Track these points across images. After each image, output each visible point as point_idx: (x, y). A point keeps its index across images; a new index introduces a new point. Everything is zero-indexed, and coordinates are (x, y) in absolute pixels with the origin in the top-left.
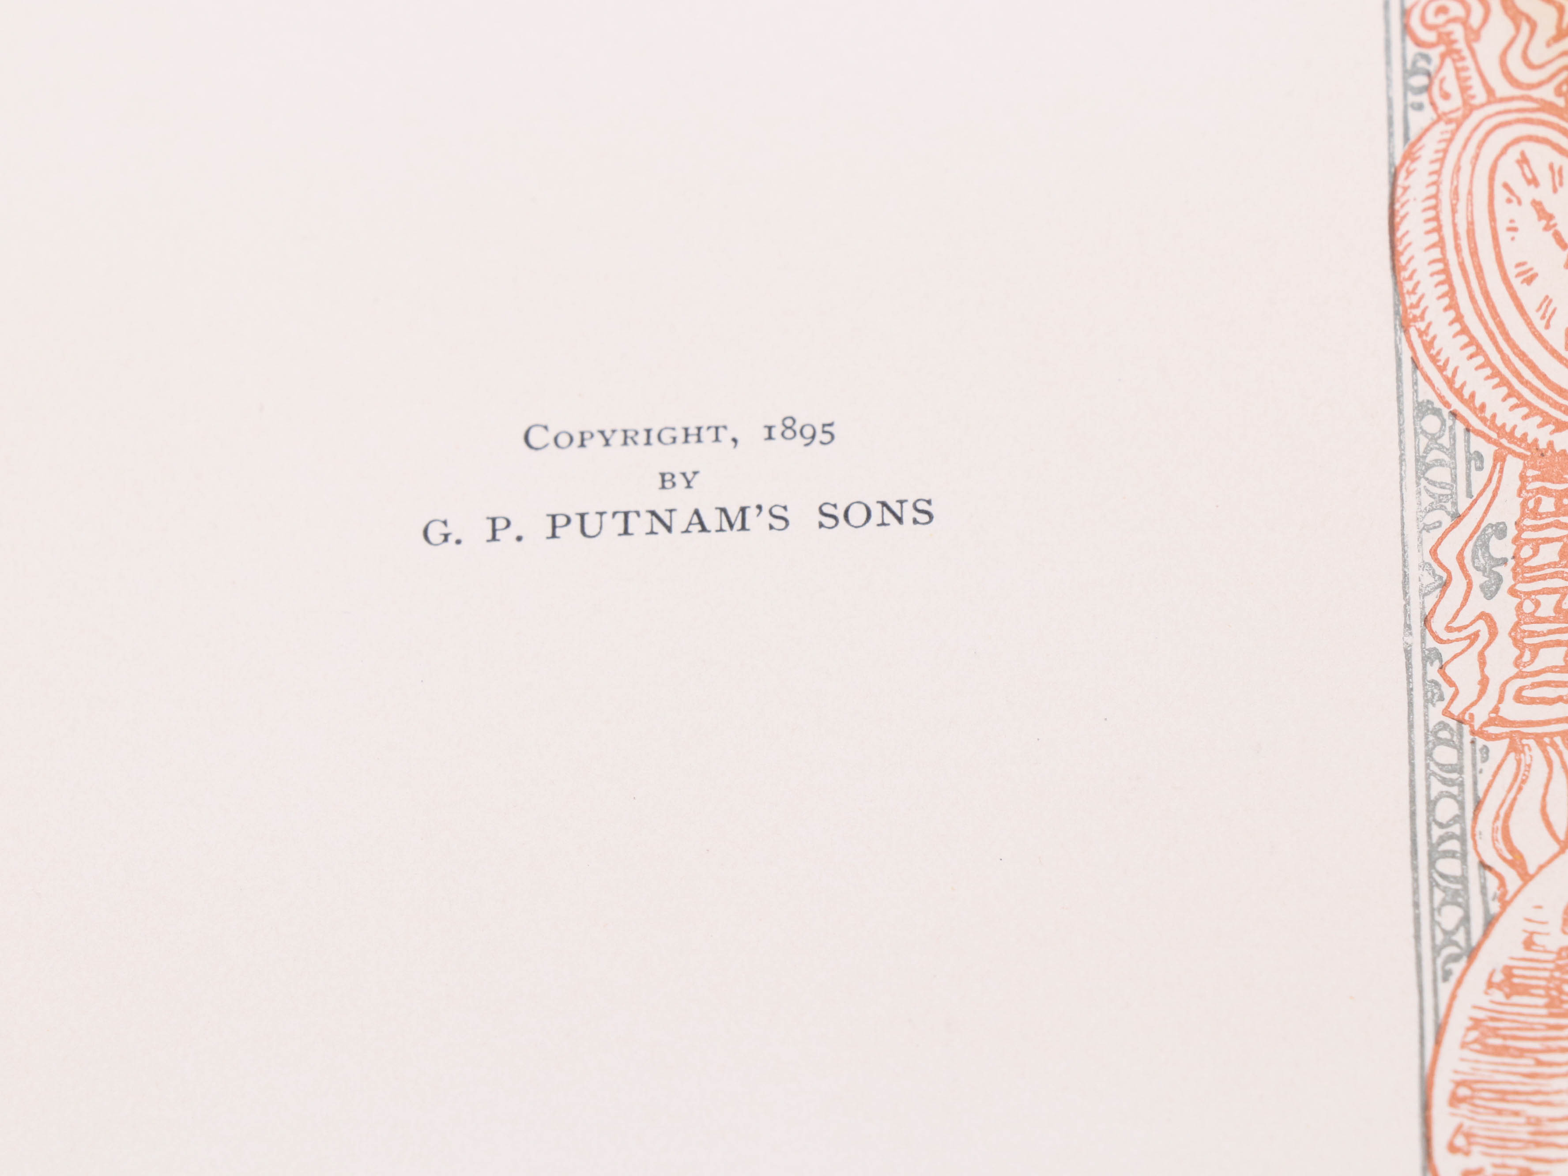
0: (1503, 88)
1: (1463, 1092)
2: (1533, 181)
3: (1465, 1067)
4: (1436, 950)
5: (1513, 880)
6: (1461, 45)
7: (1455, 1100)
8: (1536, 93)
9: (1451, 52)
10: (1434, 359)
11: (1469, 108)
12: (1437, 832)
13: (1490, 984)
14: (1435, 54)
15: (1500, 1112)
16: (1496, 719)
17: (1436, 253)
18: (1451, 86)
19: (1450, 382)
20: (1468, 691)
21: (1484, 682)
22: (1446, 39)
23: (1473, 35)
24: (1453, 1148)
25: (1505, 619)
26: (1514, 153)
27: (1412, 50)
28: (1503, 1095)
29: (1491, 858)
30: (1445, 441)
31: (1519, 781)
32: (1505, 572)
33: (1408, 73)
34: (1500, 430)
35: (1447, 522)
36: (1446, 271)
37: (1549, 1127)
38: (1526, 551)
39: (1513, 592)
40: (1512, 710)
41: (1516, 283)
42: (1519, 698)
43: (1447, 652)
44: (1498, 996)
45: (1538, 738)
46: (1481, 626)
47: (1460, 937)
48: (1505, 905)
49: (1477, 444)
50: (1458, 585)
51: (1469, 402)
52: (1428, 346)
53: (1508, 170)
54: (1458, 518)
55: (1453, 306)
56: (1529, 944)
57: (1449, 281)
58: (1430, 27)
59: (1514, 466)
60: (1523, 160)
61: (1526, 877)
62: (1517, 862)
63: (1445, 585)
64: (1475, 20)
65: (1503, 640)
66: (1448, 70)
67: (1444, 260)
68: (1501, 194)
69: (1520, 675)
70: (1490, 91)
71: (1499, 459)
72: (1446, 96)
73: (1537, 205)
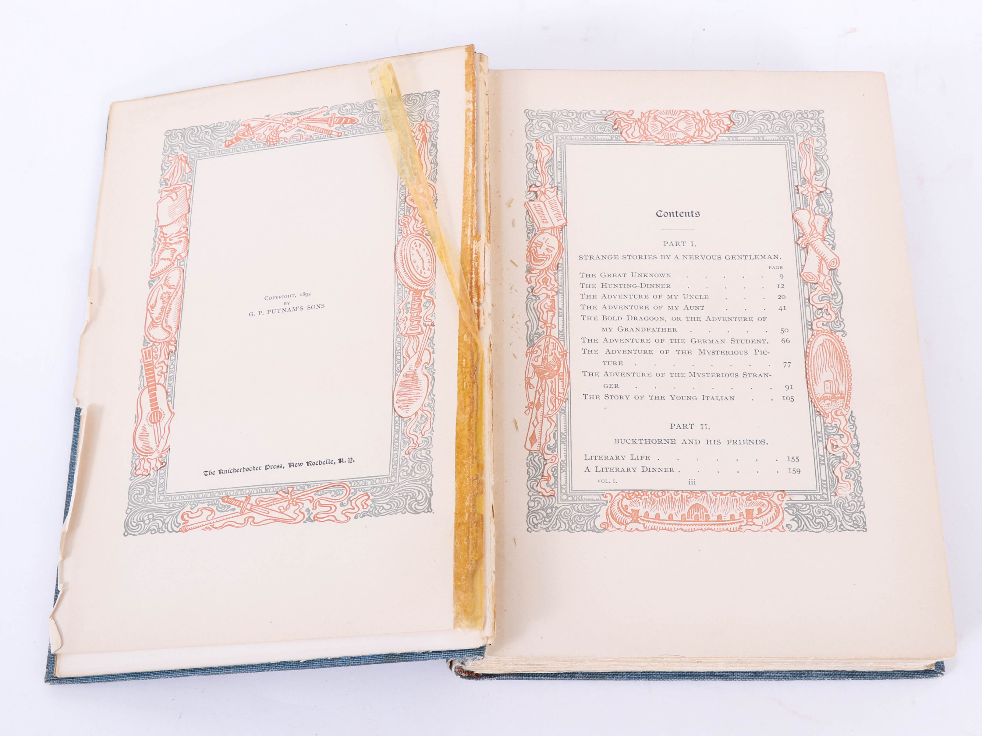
0: (413, 232)
1: (399, 393)
2: (416, 246)
3: (399, 389)
4: (396, 371)
5: (408, 359)
6: (407, 225)
7: (397, 395)
8: (418, 232)
9: (405, 226)
10: (400, 276)
11: (407, 235)
12: (397, 352)
13: (404, 376)
14: (403, 227)
15: (404, 396)
16: (407, 333)
17: (401, 259)
18: (405, 232)
19: (403, 280)
20: (403, 329)
21: (405, 328)
22: (405, 224)
23: (409, 223)
24: (397, 403)
25: (409, 317)
26: (414, 242)
27: (399, 226)
28: (404, 394)
29: (405, 356)
30: (401, 289)
31: (410, 343)
32: (409, 310)
33: (398, 230)
34: (410, 287)
35: (401, 302)
36: (403, 262)
37: (411, 398)
38: (413, 306)
39: (410, 313)
40: (409, 332)
41: (413, 263)
42: (410, 330)
43: (400, 323)
44: (405, 378)
45: (413, 336)
46: (405, 319)
47: (399, 369)
48: (406, 363)
49: (406, 289)
50: (402, 312)
51: (405, 283)
52: (399, 274)
53: (413, 245)
54: (403, 301)
55: (404, 267)
56: (410, 369)
57: (403, 263)
58: (402, 223)
59: (412, 292)
60: (415, 243)
61: (410, 358)
62: (409, 356)
63: (400, 312)
64: (409, 221)
65: (408, 320)
66: (405, 229)
67: (402, 260)
68: (411, 249)
69: (411, 326)
70: (411, 232)
71: (409, 291)
72: (404, 234)
73: (417, 250)
